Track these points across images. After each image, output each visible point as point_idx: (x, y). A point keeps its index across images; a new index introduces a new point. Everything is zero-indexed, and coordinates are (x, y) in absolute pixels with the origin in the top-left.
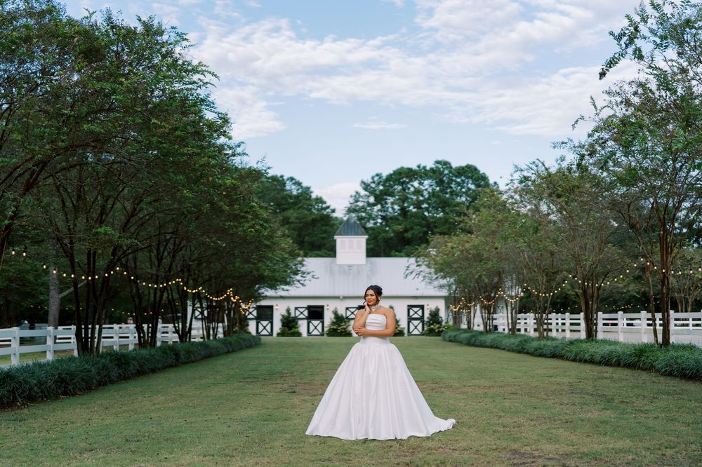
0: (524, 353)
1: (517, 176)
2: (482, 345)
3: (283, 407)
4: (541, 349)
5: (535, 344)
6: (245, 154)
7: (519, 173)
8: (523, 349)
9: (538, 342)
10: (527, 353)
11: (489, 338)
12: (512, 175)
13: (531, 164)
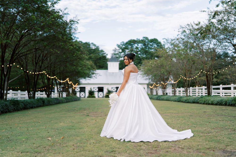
0: (181, 102)
1: (181, 30)
2: (163, 100)
3: (81, 122)
4: (188, 100)
5: (185, 98)
6: (68, 14)
7: (182, 29)
8: (180, 100)
9: (186, 98)
10: (182, 102)
11: (165, 97)
12: (179, 30)
13: (187, 25)
